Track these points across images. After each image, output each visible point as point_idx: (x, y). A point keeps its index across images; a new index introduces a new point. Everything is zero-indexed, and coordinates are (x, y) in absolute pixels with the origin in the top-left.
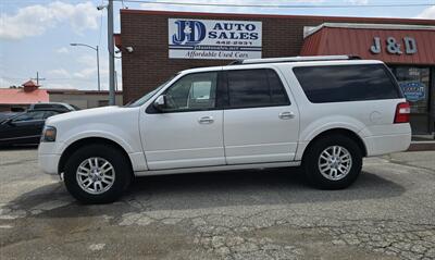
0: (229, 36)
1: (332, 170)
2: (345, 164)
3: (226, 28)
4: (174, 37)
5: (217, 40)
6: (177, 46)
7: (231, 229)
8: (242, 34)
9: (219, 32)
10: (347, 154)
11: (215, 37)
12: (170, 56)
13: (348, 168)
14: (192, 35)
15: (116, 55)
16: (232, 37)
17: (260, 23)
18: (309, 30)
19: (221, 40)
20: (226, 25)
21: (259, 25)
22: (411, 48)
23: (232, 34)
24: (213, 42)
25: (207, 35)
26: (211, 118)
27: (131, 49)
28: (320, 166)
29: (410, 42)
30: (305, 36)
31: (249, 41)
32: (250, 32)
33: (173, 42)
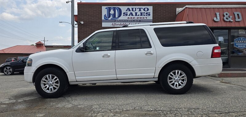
0: (134, 14)
1: (176, 83)
2: (183, 80)
3: (133, 10)
4: (105, 16)
5: (128, 16)
6: (106, 20)
7: (110, 110)
8: (141, 13)
9: (129, 13)
10: (184, 75)
11: (127, 15)
12: (103, 26)
13: (185, 82)
14: (115, 14)
15: (75, 26)
16: (136, 15)
17: (152, 7)
18: (179, 10)
19: (130, 17)
20: (133, 9)
21: (151, 8)
22: (239, 18)
23: (136, 13)
24: (125, 18)
25: (122, 14)
26: (109, 54)
27: (82, 23)
28: (169, 81)
29: (238, 15)
30: (177, 13)
31: (145, 17)
32: (146, 12)
33: (105, 18)
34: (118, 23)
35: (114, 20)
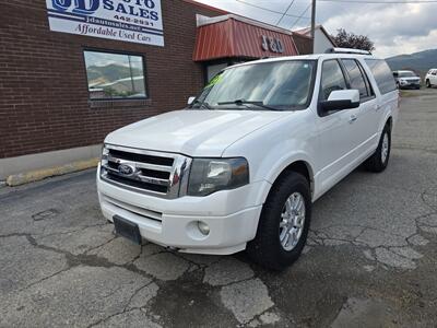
0: (128, 10)
5: (114, 13)
6: (60, 12)
8: (142, 10)
11: (112, 8)
12: (52, 28)
16: (132, 13)
18: (202, 19)
19: (119, 15)
21: (158, 4)
23: (131, 8)
24: (110, 15)
25: (101, 4)
26: (355, 116)
30: (198, 24)
31: (149, 20)
32: (150, 10)
33: (54, 6)
34: (91, 26)
35: (81, 15)
